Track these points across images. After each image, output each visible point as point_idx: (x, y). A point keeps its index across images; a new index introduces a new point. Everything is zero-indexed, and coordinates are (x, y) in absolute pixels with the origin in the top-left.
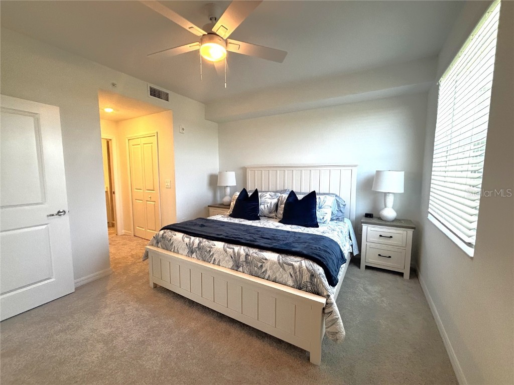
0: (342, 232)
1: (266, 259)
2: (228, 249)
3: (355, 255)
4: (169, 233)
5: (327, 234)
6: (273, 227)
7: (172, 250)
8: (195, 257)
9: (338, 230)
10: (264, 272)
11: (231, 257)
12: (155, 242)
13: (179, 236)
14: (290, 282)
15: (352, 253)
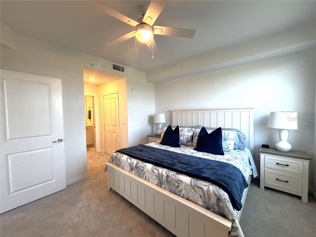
0: (243, 159)
1: (181, 181)
2: (154, 170)
3: (254, 177)
4: (119, 155)
5: (231, 161)
6: (189, 154)
7: (121, 167)
8: (134, 173)
9: (239, 157)
10: (180, 191)
11: (157, 176)
12: (111, 160)
13: (125, 157)
14: (200, 202)
15: (252, 176)
